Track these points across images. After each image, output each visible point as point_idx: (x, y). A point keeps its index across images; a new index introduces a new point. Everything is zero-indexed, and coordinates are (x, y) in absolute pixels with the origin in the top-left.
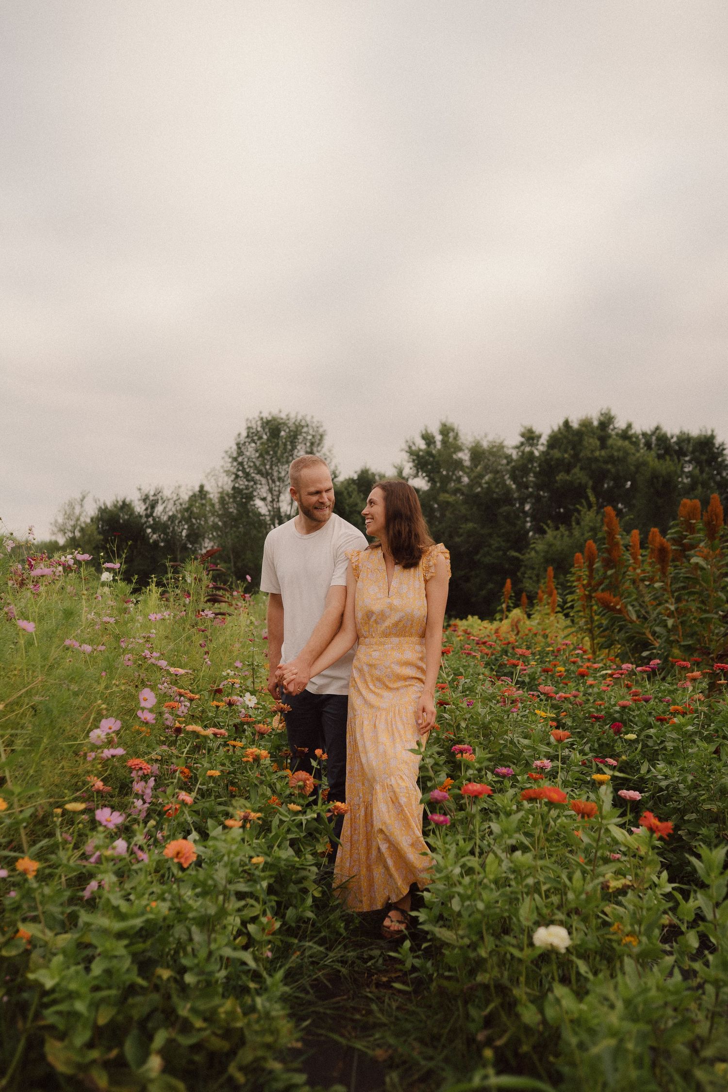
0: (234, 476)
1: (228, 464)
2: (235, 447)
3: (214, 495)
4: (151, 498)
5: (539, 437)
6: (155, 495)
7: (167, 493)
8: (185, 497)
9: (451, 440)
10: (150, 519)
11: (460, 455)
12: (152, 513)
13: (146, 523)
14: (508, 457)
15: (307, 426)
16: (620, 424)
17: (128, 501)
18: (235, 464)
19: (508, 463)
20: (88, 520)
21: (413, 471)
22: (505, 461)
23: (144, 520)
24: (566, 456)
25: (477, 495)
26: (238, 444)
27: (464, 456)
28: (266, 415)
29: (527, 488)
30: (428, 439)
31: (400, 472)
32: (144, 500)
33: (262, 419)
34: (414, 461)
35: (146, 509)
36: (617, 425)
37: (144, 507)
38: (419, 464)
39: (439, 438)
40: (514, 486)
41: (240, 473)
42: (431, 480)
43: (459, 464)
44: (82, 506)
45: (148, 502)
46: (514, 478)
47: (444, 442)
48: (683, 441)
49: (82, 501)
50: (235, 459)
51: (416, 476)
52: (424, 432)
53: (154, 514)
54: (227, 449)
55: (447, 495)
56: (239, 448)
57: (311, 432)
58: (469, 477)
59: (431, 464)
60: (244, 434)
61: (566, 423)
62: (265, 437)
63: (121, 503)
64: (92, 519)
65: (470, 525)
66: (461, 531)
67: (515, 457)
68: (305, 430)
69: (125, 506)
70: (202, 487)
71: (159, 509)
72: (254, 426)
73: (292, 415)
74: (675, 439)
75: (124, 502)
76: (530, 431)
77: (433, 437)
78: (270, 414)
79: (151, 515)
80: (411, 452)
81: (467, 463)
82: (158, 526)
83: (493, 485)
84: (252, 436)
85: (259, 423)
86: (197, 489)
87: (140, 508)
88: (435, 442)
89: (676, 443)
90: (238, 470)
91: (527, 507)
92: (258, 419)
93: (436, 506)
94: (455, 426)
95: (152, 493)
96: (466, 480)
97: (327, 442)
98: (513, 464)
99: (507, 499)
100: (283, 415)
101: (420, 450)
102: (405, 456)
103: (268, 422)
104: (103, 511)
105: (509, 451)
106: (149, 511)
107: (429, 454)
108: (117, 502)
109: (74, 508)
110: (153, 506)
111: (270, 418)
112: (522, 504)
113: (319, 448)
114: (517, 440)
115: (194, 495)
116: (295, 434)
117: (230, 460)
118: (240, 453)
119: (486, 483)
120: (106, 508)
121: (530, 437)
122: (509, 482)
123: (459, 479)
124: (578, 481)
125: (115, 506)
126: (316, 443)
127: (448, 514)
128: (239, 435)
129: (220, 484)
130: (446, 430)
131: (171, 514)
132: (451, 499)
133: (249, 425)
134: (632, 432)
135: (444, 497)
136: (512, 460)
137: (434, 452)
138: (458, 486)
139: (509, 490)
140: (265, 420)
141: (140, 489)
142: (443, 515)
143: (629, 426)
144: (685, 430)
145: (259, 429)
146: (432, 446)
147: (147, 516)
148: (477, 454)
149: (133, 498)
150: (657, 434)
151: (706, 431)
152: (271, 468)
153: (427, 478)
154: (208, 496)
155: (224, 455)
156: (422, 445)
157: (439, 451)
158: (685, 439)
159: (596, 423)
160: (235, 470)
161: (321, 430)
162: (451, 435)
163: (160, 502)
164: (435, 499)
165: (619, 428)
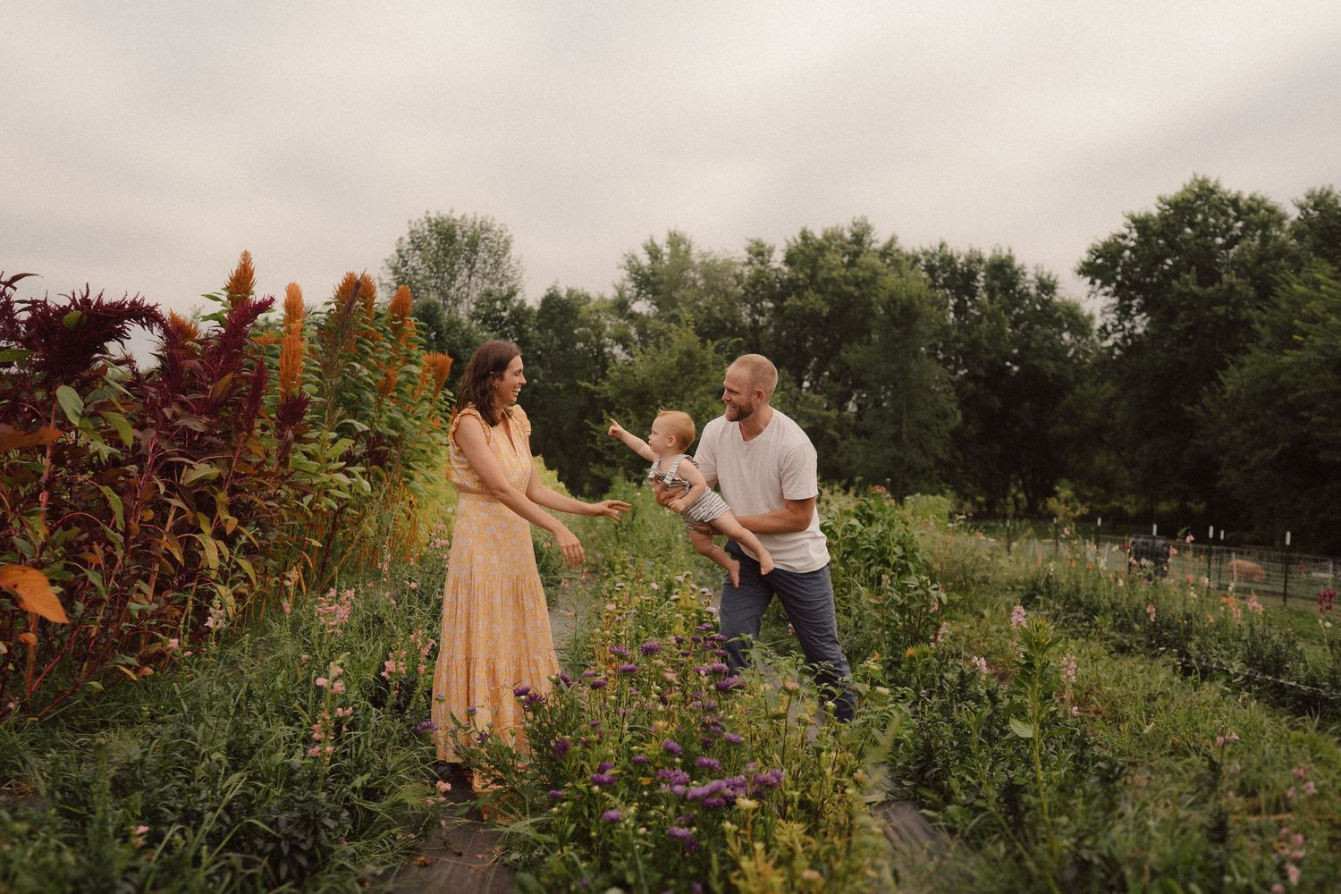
1: (388, 276)
2: (396, 254)
5: (771, 251)
9: (681, 254)
11: (690, 273)
14: (738, 277)
15: (488, 230)
16: (879, 238)
18: (397, 276)
19: (739, 284)
21: (636, 292)
22: (735, 282)
24: (801, 276)
26: (399, 251)
27: (695, 275)
28: (433, 215)
30: (654, 253)
33: (429, 220)
34: (635, 280)
38: (640, 284)
39: (666, 251)
42: (657, 303)
47: (673, 256)
50: (396, 271)
51: (637, 298)
52: (648, 243)
54: (387, 256)
56: (401, 256)
57: (491, 236)
60: (407, 239)
61: (805, 236)
67: (745, 275)
68: (486, 235)
72: (421, 230)
73: (470, 217)
74: (962, 259)
76: (759, 244)
77: (660, 251)
78: (438, 213)
84: (417, 243)
85: (426, 225)
88: (661, 257)
89: (965, 265)
92: (424, 220)
98: (745, 285)
101: (643, 267)
103: (437, 225)
105: (738, 269)
107: (654, 271)
111: (439, 219)
113: (505, 259)
114: (744, 256)
116: (474, 241)
117: (391, 271)
118: (404, 261)
121: (759, 252)
124: (811, 306)
126: (500, 251)
128: (401, 239)
130: (675, 241)
133: (413, 228)
137: (659, 270)
140: (433, 221)
143: (893, 240)
145: (426, 233)
146: (658, 262)
150: (941, 254)
151: (1001, 250)
155: (384, 264)
156: (645, 260)
157: (666, 267)
159: (848, 235)
161: (506, 235)
162: (682, 246)
165: (877, 241)
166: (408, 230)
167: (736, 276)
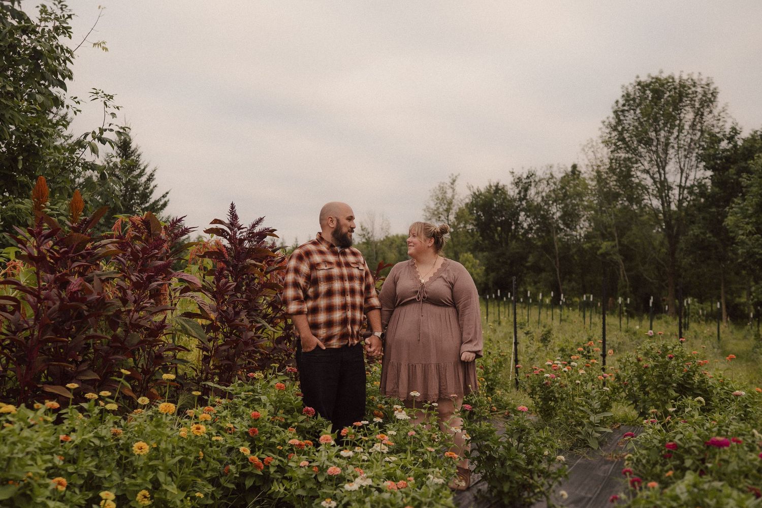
3: (587, 173)
4: (524, 181)
6: (528, 177)
7: (540, 174)
8: (559, 175)
10: (524, 203)
12: (525, 195)
13: (519, 206)
17: (501, 185)
23: (516, 204)
32: (517, 184)
35: (519, 193)
37: (517, 191)
44: (454, 190)
49: (452, 184)
53: (528, 197)
69: (498, 190)
70: (574, 167)
71: (532, 192)
75: (497, 186)
79: (525, 198)
82: (532, 210)
86: (570, 169)
87: (512, 192)
95: (525, 176)
100: (664, 76)
104: (476, 196)
106: (522, 194)
108: (490, 186)
109: (446, 192)
110: (526, 190)
115: (567, 175)
120: (481, 194)
125: (488, 191)
131: (544, 194)
147: (521, 200)
149: (505, 184)
154: (582, 176)
163: (533, 184)
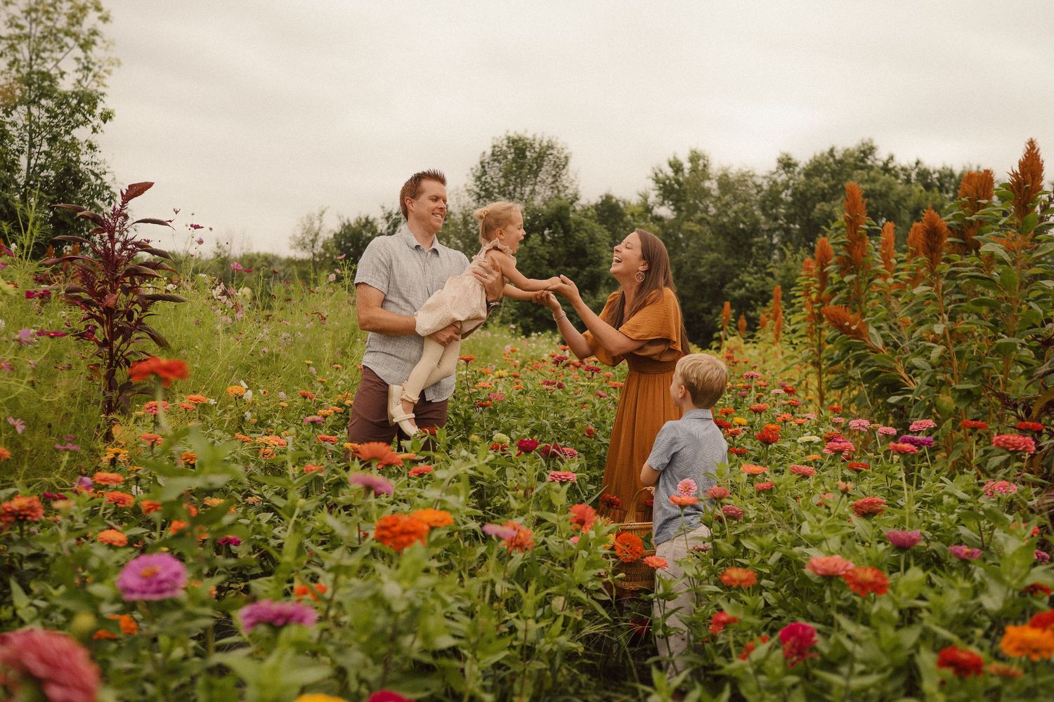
0: (475, 197)
1: (471, 183)
2: (480, 166)
5: (795, 163)
9: (700, 168)
11: (707, 184)
14: (759, 187)
15: (552, 148)
16: (881, 156)
18: (478, 183)
19: (759, 192)
20: (331, 236)
21: (660, 200)
22: (754, 191)
25: (723, 225)
26: (482, 163)
27: (712, 185)
28: (511, 134)
29: (776, 219)
30: (677, 167)
31: (645, 198)
33: (508, 138)
34: (660, 188)
36: (877, 157)
38: (665, 192)
39: (687, 166)
40: (763, 218)
41: (483, 193)
42: (678, 209)
43: (706, 193)
45: (391, 220)
46: (763, 209)
47: (693, 170)
48: (946, 176)
50: (479, 178)
51: (662, 204)
52: (672, 159)
54: (472, 167)
55: (690, 224)
56: (483, 167)
57: (555, 152)
58: (715, 207)
59: (678, 192)
60: (489, 152)
62: (510, 157)
63: (364, 220)
64: (335, 235)
65: (714, 256)
66: (703, 261)
67: (765, 187)
68: (551, 151)
72: (500, 145)
73: (538, 137)
74: (936, 175)
76: (787, 157)
77: (681, 165)
78: (516, 133)
80: (657, 181)
81: (716, 193)
83: (741, 215)
84: (497, 156)
85: (505, 142)
88: (682, 170)
89: (939, 179)
90: (481, 190)
91: (776, 240)
92: (503, 138)
93: (681, 236)
94: (706, 154)
96: (712, 210)
97: (572, 165)
98: (763, 193)
99: (755, 230)
101: (668, 178)
102: (652, 184)
103: (514, 142)
105: (759, 182)
107: (678, 182)
111: (516, 137)
112: (771, 237)
113: (564, 172)
116: (541, 157)
117: (474, 179)
118: (484, 173)
119: (736, 212)
121: (787, 164)
122: (758, 213)
123: (706, 210)
126: (560, 166)
127: (691, 244)
128: (484, 153)
129: (462, 203)
130: (695, 158)
132: (696, 228)
133: (495, 143)
134: (891, 166)
135: (688, 226)
136: (762, 190)
137: (681, 179)
138: (704, 215)
139: (757, 222)
140: (511, 139)
141: (383, 207)
142: (687, 245)
143: (892, 158)
144: (948, 165)
145: (505, 148)
146: (680, 174)
148: (726, 184)
150: (917, 170)
152: (514, 189)
153: (672, 207)
155: (469, 172)
156: (670, 172)
157: (688, 179)
158: (947, 175)
160: (477, 190)
161: (566, 152)
162: (701, 162)
164: (679, 229)
165: (879, 160)
166: (491, 145)
167: (757, 186)
